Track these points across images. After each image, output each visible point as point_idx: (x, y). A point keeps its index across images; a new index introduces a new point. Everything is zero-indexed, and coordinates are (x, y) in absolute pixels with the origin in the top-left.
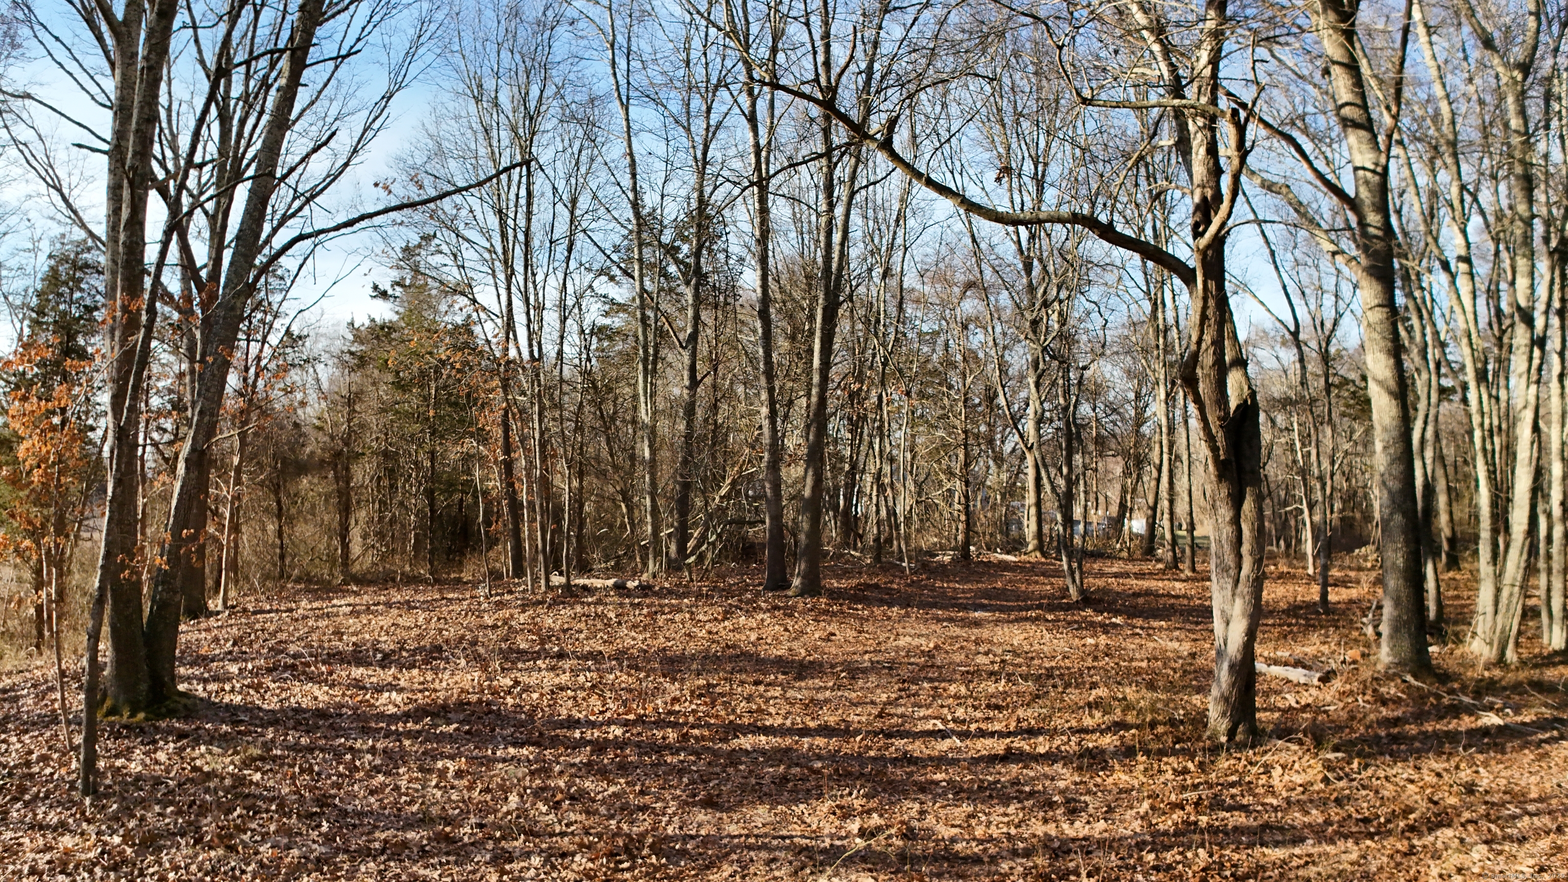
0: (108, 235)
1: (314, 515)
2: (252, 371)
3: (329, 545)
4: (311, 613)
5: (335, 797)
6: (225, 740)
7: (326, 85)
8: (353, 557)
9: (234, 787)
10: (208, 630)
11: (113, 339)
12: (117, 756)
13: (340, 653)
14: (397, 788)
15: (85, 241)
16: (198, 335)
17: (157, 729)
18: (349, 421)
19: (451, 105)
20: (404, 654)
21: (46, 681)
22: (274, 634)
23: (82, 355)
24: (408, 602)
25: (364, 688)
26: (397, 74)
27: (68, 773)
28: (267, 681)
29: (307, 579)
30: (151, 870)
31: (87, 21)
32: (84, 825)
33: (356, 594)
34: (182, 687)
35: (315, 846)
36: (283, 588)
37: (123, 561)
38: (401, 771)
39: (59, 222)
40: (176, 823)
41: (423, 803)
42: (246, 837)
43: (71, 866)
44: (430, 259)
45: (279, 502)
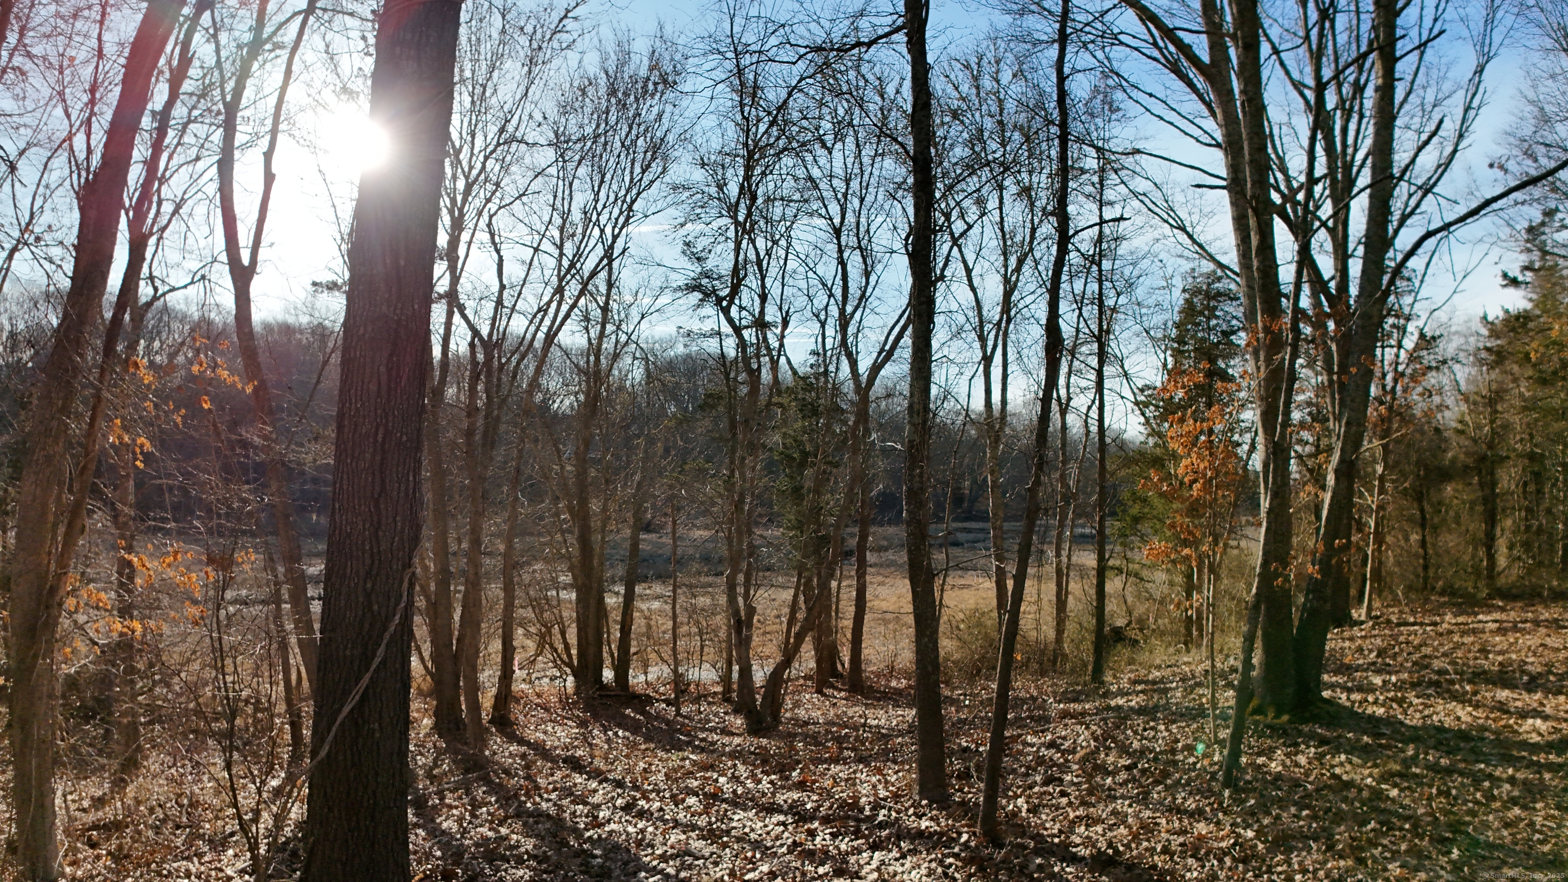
0: (1240, 263)
1: (1458, 523)
2: (1389, 378)
3: (1473, 556)
4: (1455, 628)
5: (1468, 824)
6: (1366, 752)
7: (1416, 74)
8: (1499, 569)
9: (1370, 800)
10: (1351, 639)
11: (1257, 360)
12: (1259, 754)
13: (1485, 672)
14: (1532, 824)
15: (1214, 272)
16: (1334, 347)
17: (1300, 733)
18: (1492, 422)
19: (1543, 64)
20: (1552, 678)
21: (1194, 677)
22: (1418, 648)
23: (1226, 377)
24: (1556, 621)
25: (1507, 712)
26: (1483, 45)
27: (1211, 765)
28: (1411, 696)
29: (1450, 591)
30: (1279, 869)
31: (1173, 71)
32: (1220, 815)
33: (1503, 609)
34: (1326, 694)
35: (1442, 873)
36: (1427, 600)
37: (1276, 569)
38: (1539, 806)
39: (1187, 258)
40: (1310, 827)
41: (1555, 844)
42: (1377, 852)
43: (1203, 852)
44: (1556, 236)
45: (1422, 511)
